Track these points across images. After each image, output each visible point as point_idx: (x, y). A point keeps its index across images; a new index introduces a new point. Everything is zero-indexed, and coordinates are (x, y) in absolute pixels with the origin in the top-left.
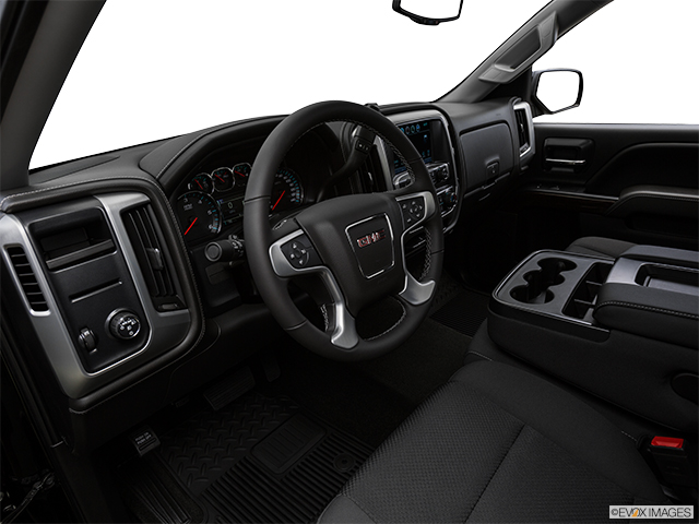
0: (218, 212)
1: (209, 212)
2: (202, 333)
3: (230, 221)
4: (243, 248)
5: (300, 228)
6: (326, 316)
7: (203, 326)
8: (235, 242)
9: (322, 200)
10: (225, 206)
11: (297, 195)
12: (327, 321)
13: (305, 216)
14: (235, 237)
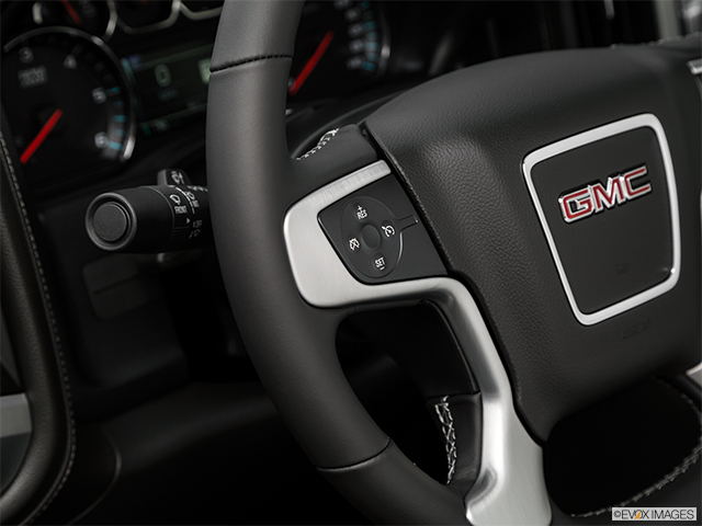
0: (124, 96)
1: (99, 95)
2: (66, 469)
3: (161, 124)
4: (204, 212)
5: (380, 155)
6: (450, 432)
7: (71, 447)
8: (176, 193)
9: (448, 68)
10: (146, 77)
11: (372, 49)
12: (452, 450)
13: (395, 119)
14: (177, 177)
